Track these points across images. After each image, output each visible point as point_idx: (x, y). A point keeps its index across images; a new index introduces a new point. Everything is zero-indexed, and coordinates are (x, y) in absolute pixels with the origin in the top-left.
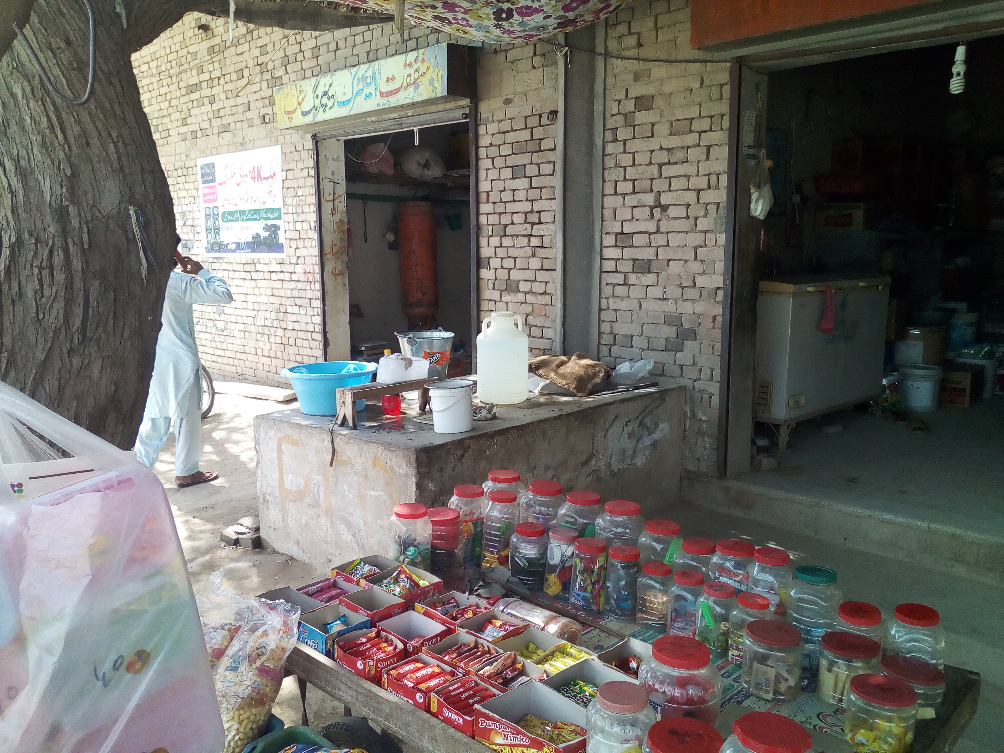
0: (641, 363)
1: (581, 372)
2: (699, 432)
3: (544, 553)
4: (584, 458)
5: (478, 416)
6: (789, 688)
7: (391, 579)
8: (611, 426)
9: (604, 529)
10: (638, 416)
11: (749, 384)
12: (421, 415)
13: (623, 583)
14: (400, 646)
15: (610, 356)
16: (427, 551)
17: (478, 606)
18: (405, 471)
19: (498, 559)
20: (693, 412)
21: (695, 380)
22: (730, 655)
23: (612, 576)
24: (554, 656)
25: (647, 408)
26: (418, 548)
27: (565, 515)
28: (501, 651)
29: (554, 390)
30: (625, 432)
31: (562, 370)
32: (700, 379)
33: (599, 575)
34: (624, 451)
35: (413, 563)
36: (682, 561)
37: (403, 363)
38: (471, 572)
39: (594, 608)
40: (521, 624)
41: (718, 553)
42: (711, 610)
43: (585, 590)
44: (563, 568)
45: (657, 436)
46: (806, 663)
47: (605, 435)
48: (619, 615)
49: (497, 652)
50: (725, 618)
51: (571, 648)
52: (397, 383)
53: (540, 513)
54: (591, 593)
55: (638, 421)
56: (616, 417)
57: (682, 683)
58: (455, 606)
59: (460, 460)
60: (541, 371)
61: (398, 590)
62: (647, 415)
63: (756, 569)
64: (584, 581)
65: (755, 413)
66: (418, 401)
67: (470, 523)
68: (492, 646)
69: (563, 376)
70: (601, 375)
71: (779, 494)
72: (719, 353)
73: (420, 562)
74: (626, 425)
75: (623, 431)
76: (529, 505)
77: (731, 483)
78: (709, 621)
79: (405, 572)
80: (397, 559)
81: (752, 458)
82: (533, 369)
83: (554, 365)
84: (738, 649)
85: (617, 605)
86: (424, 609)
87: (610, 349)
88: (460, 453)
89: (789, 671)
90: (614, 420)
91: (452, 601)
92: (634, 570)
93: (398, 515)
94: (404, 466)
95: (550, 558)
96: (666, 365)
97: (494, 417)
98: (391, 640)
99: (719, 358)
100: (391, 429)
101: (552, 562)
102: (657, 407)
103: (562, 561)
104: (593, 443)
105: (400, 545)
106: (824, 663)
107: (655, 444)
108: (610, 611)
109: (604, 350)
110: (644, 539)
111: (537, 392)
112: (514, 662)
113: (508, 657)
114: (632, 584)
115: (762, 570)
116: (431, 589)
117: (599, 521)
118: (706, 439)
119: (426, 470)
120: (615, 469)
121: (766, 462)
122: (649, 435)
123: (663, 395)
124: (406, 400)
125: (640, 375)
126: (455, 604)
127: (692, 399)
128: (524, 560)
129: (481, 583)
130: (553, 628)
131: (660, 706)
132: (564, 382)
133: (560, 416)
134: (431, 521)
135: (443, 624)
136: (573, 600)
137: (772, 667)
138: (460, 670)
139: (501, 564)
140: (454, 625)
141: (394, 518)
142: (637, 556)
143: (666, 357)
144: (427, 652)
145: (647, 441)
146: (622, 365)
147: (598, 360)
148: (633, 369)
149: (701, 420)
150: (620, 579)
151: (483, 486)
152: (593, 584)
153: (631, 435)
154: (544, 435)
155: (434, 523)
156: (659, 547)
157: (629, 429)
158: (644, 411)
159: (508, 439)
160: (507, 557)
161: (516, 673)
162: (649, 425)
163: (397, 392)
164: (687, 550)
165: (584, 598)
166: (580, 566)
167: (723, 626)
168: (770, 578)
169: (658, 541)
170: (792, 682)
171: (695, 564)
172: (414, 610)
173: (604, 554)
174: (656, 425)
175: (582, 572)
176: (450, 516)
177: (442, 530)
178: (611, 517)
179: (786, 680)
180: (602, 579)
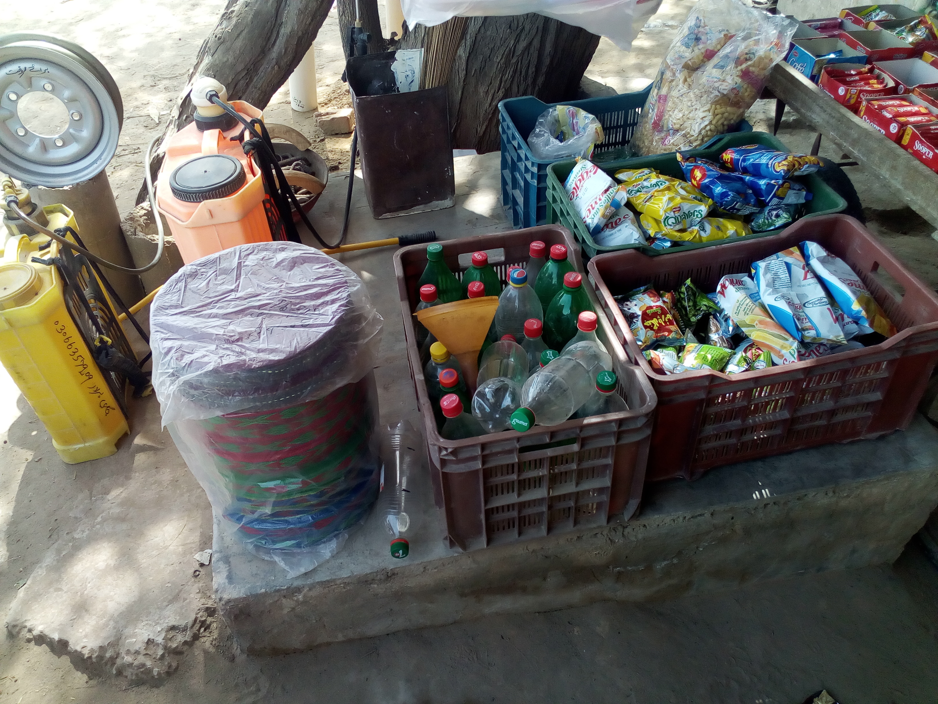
7: (906, 27)
61: (911, 39)
79: (926, 23)
86: (934, 58)
98: (883, 78)
144: (921, 95)
172: (921, 58)
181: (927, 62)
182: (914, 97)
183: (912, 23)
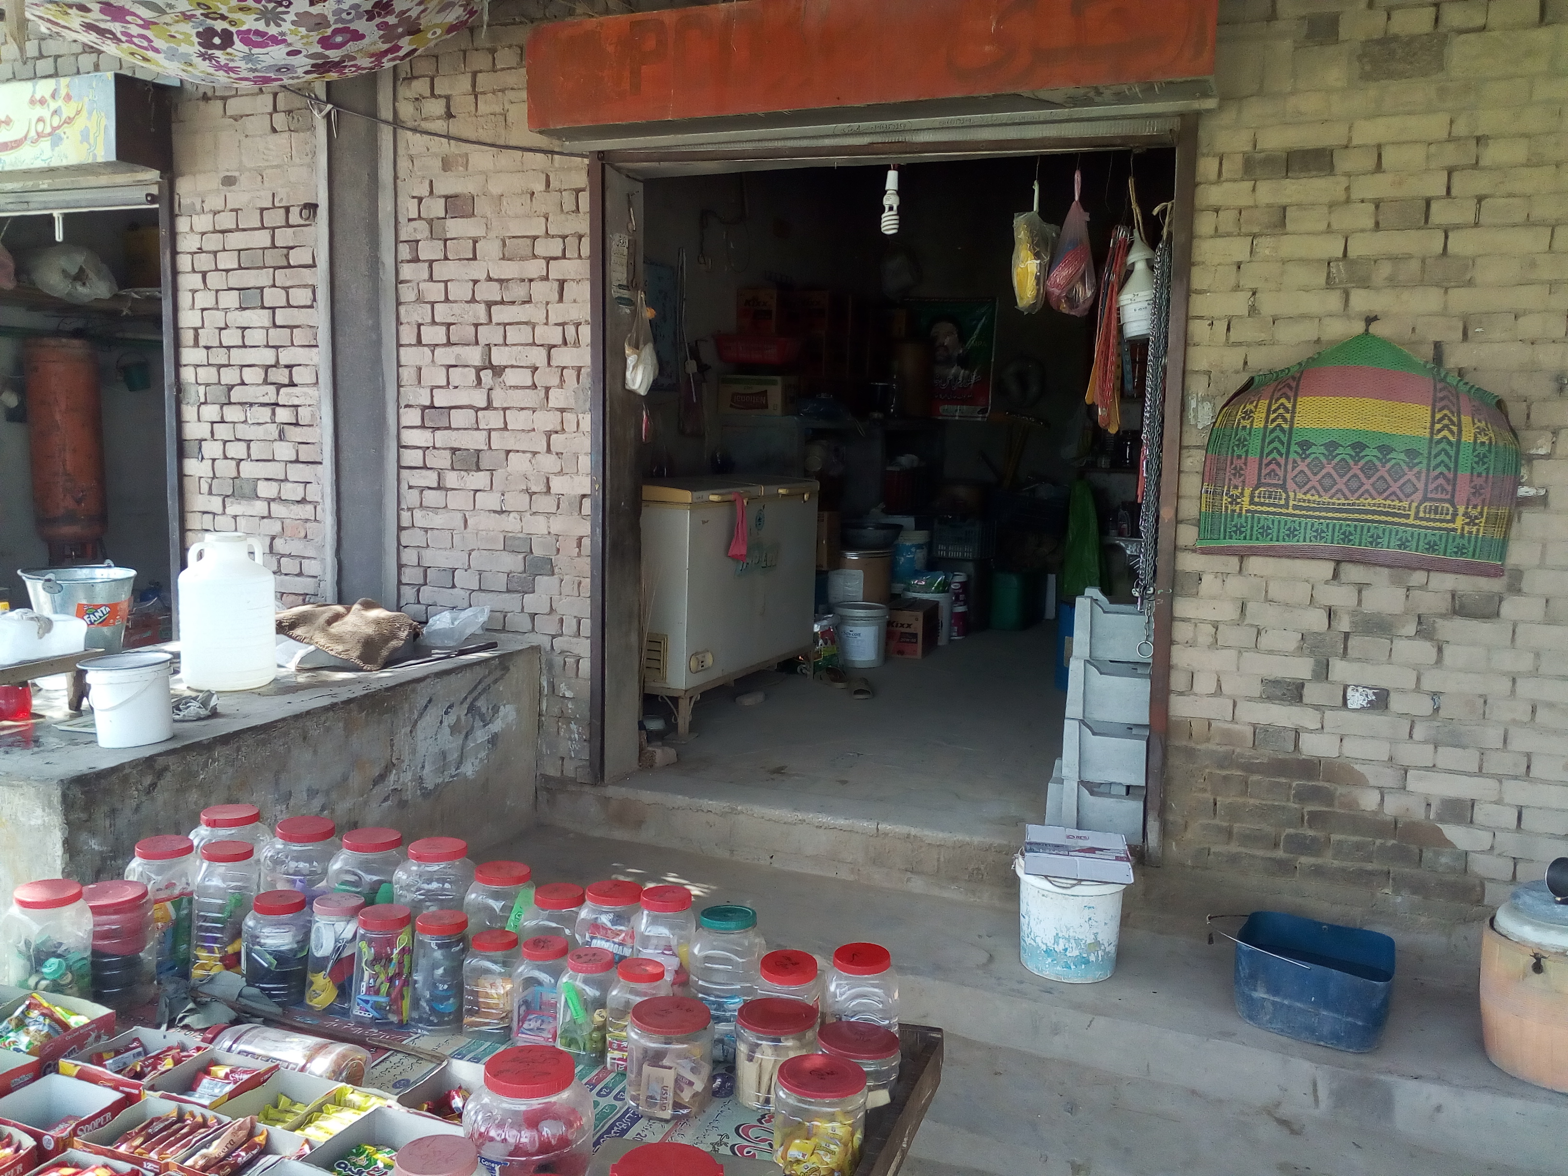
0: (469, 612)
1: (370, 630)
2: (562, 716)
3: (304, 940)
4: (376, 772)
5: (182, 714)
6: (696, 1094)
7: (9, 1023)
8: (421, 715)
9: (407, 888)
10: (466, 698)
11: (634, 638)
12: (72, 717)
13: (440, 971)
14: (29, 1142)
15: (419, 602)
16: (85, 962)
17: (183, 1048)
18: (40, 822)
19: (221, 960)
20: (553, 687)
21: (553, 637)
22: (608, 1059)
23: (423, 962)
24: (322, 1112)
25: (479, 683)
26: (66, 960)
27: (341, 871)
28: (226, 1119)
29: (322, 661)
30: (445, 723)
31: (337, 628)
32: (561, 635)
33: (401, 963)
34: (444, 754)
35: (56, 988)
36: (534, 923)
37: (35, 625)
38: (170, 988)
39: (394, 1018)
40: (262, 1066)
41: (588, 903)
42: (580, 993)
43: (377, 992)
44: (339, 961)
45: (496, 726)
46: (718, 1053)
47: (411, 732)
48: (435, 1025)
49: (219, 1122)
50: (600, 1003)
51: (352, 1093)
52: (21, 663)
53: (297, 873)
54: (388, 994)
55: (466, 706)
56: (430, 701)
57: (533, 1121)
58: (139, 1054)
59: (149, 793)
60: (299, 632)
61: (24, 1040)
62: (480, 694)
63: (644, 921)
64: (375, 977)
65: (643, 683)
66: (66, 693)
67: (168, 904)
68: (209, 1114)
69: (338, 639)
70: (404, 634)
71: (681, 800)
72: (589, 595)
73: (70, 983)
74: (446, 713)
75: (441, 722)
76: (277, 862)
77: (613, 791)
78: (577, 1012)
79: (38, 1006)
80: (23, 984)
81: (641, 750)
82: (284, 628)
83: (322, 620)
84: (620, 1049)
85: (432, 1009)
86: (78, 1068)
87: (418, 591)
88: (148, 780)
89: (693, 1070)
90: (426, 706)
91: (135, 1044)
92: (458, 948)
93: (24, 904)
94: (39, 812)
95: (316, 946)
96: (509, 615)
97: (214, 714)
98: (10, 1136)
99: (588, 601)
100: (11, 745)
101: (319, 954)
102: (496, 681)
103: (337, 950)
104: (392, 746)
105: (29, 958)
106: (743, 1049)
107: (494, 740)
108: (420, 1020)
109: (408, 593)
110: (473, 896)
111: (292, 666)
112: (251, 1134)
113: (240, 1128)
114: (455, 972)
115: (654, 921)
116: (93, 1030)
117: (400, 875)
118: (573, 726)
119: (83, 816)
120: (429, 785)
121: (661, 754)
122: (485, 726)
123: (505, 661)
124: (42, 692)
125: (469, 632)
126: (140, 1049)
127: (550, 666)
128: (268, 956)
129: (191, 1006)
130: (323, 1064)
131: (498, 1163)
132: (340, 648)
133: (333, 707)
134: (91, 907)
135: (116, 1088)
136: (357, 1011)
137: (670, 1068)
138: (150, 1166)
139: (228, 967)
140: (137, 1087)
141: (15, 910)
142: (464, 924)
143: (510, 602)
144: (85, 1145)
145: (481, 736)
146: (438, 617)
147: (399, 609)
148: (456, 623)
149: (564, 697)
150: (435, 966)
151: (191, 836)
152: (391, 980)
153: (454, 729)
154: (305, 738)
155: (97, 911)
156: (497, 905)
157: (451, 719)
158: (476, 687)
159: (238, 749)
160: (238, 954)
161: (255, 1152)
162: (484, 710)
163: (25, 679)
164: (541, 904)
165: (377, 1007)
166: (368, 953)
167: (598, 1017)
168: (664, 931)
169: (496, 896)
170: (699, 1086)
171: (554, 925)
172: (57, 1072)
173: (408, 929)
174: (496, 710)
175: (372, 964)
176: (130, 894)
177: (113, 922)
178: (419, 866)
179: (691, 1084)
180: (406, 971)
181: (69, 1076)
182: (76, 1153)
183: (18, 1012)
